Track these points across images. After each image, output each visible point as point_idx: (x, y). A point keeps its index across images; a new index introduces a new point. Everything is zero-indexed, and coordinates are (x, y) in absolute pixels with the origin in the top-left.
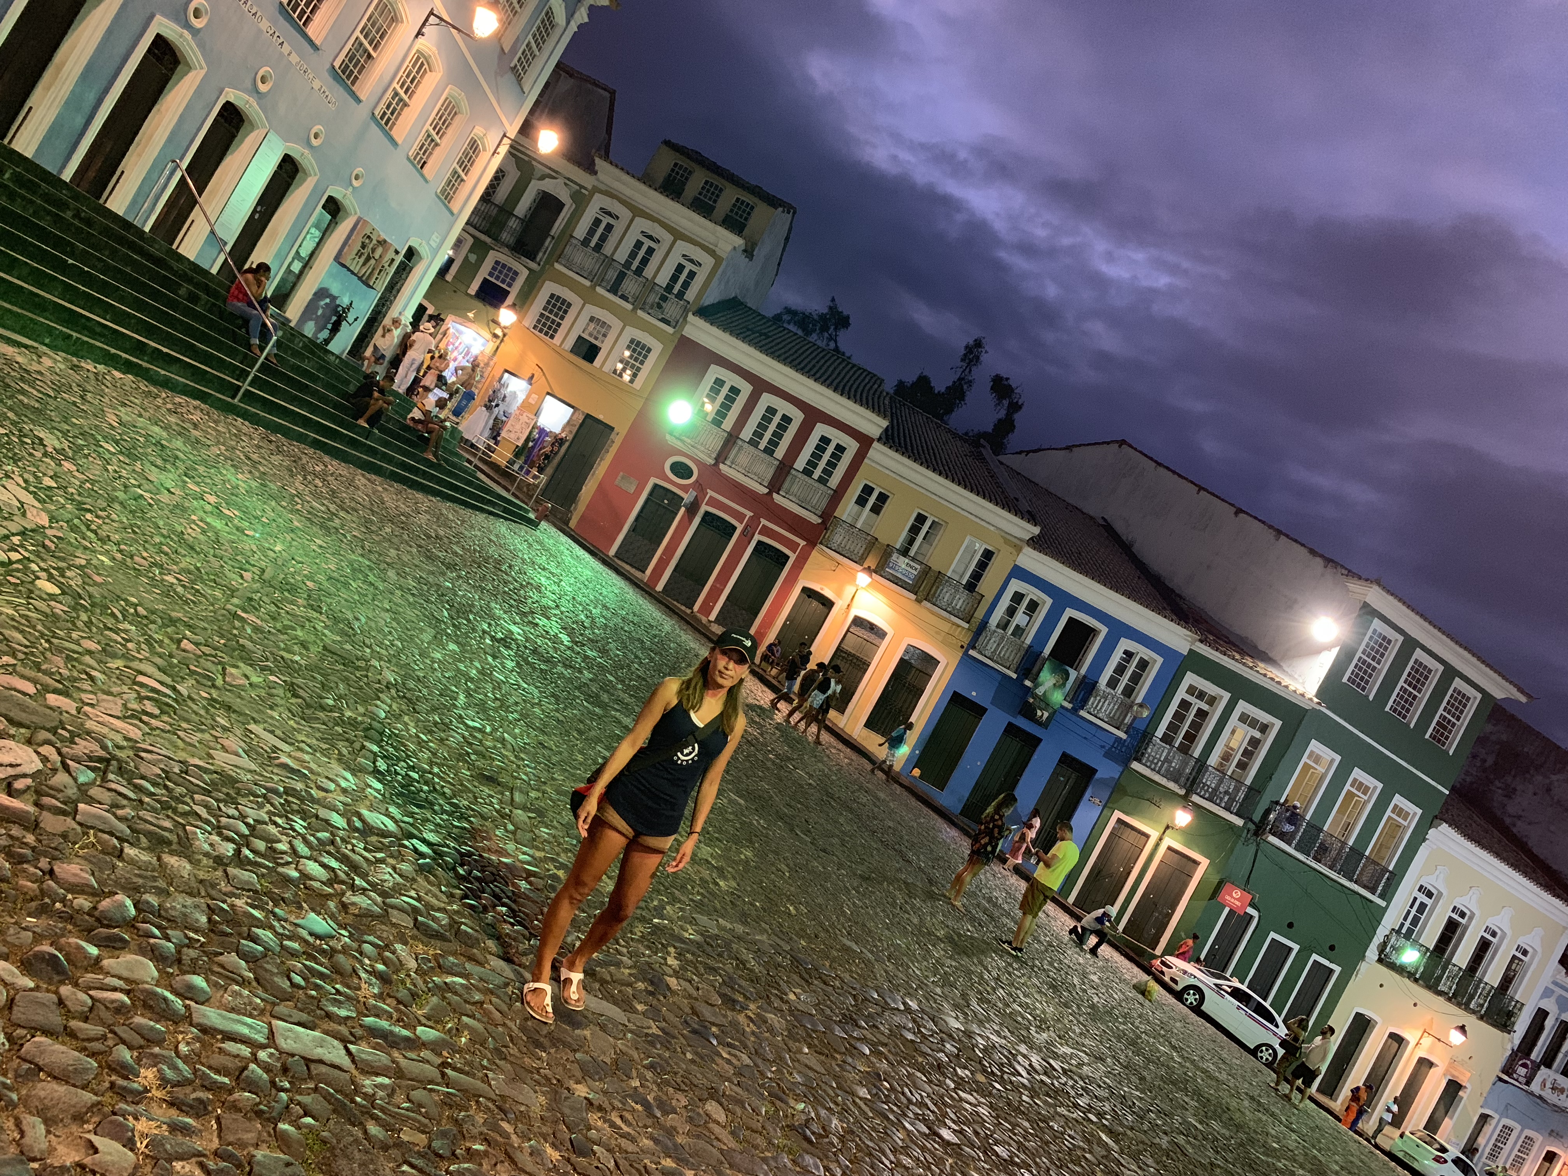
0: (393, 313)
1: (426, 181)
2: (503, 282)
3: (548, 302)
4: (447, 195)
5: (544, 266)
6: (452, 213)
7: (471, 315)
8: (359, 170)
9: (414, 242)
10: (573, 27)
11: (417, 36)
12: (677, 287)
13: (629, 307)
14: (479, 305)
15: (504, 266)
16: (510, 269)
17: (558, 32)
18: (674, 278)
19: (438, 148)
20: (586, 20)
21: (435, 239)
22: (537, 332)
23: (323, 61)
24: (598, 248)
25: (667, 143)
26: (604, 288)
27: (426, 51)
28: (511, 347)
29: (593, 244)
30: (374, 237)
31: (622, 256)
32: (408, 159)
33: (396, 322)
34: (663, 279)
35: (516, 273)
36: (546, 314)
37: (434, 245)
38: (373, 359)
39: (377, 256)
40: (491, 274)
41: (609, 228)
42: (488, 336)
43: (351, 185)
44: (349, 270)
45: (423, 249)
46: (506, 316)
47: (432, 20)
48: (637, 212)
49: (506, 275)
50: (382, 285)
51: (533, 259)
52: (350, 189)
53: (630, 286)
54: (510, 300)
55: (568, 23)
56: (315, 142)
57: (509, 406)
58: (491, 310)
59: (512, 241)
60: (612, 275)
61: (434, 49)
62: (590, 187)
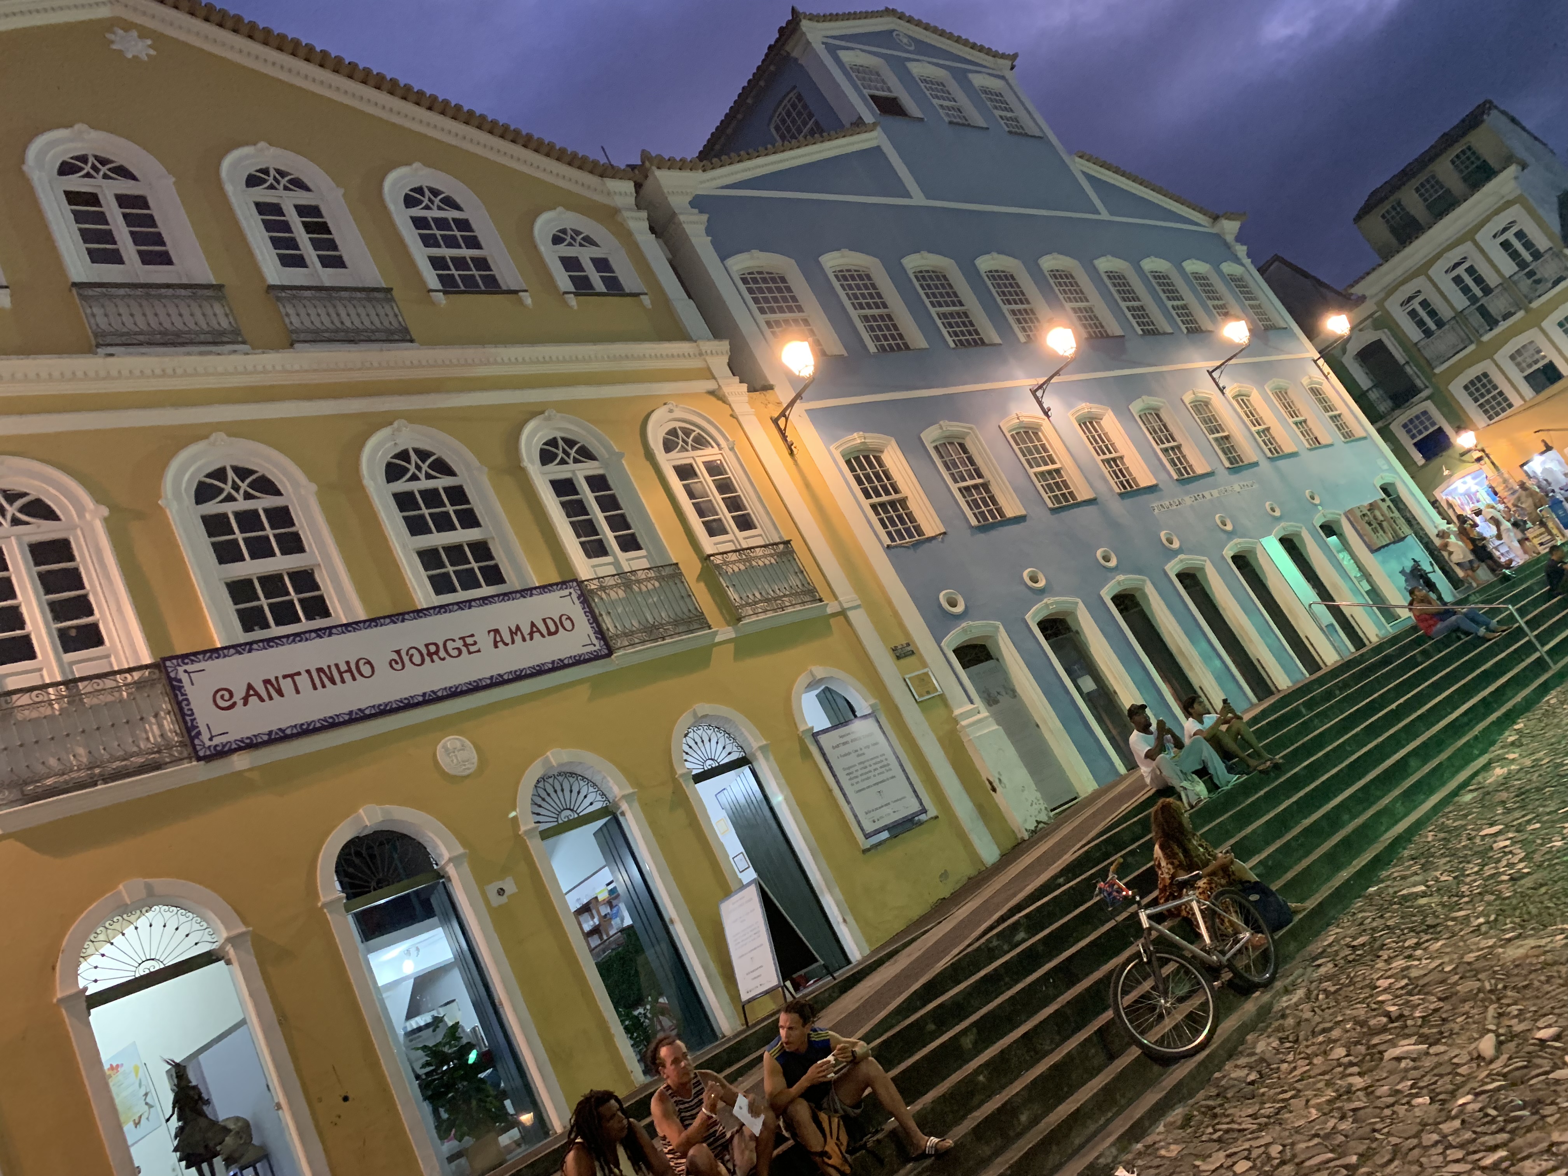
0: (1432, 533)
1: (1331, 445)
2: (1426, 429)
3: (1471, 394)
4: (1348, 436)
5: (1430, 382)
6: (1365, 438)
7: (1446, 473)
8: (1307, 493)
9: (1379, 483)
10: (1247, 261)
11: (1223, 393)
12: (1526, 255)
13: (1520, 314)
14: (1437, 461)
15: (1411, 421)
16: (1417, 417)
17: (1247, 277)
18: (1514, 255)
19: (1308, 422)
20: (1245, 248)
21: (1381, 462)
22: (1496, 419)
23: (1222, 473)
24: (1440, 324)
25: (1358, 218)
26: (1486, 332)
27: (1235, 391)
28: (1499, 450)
29: (1433, 327)
30: (1365, 511)
31: (1460, 301)
32: (1310, 450)
33: (1442, 535)
34: (1508, 267)
35: (1425, 413)
36: (1482, 401)
37: (1386, 467)
38: (1470, 572)
39: (1381, 518)
40: (1413, 437)
41: (1425, 304)
42: (1476, 466)
43: (1316, 505)
44: (1383, 547)
45: (1388, 478)
46: (1465, 440)
47: (1215, 374)
48: (1423, 269)
49: (1422, 423)
50: (1406, 529)
51: (1420, 391)
52: (1320, 508)
53: (1496, 305)
54: (1449, 430)
55: (1243, 265)
56: (1277, 513)
57: (1557, 482)
58: (1450, 452)
59: (1389, 403)
60: (1476, 320)
61: (1235, 385)
62: (1375, 308)
